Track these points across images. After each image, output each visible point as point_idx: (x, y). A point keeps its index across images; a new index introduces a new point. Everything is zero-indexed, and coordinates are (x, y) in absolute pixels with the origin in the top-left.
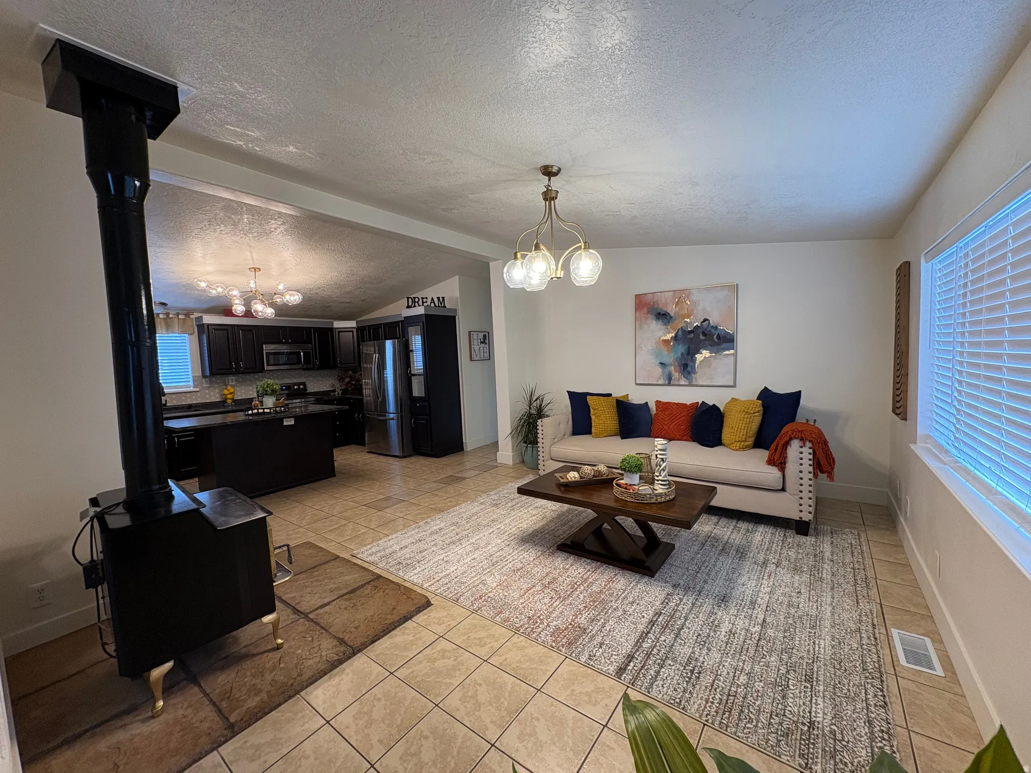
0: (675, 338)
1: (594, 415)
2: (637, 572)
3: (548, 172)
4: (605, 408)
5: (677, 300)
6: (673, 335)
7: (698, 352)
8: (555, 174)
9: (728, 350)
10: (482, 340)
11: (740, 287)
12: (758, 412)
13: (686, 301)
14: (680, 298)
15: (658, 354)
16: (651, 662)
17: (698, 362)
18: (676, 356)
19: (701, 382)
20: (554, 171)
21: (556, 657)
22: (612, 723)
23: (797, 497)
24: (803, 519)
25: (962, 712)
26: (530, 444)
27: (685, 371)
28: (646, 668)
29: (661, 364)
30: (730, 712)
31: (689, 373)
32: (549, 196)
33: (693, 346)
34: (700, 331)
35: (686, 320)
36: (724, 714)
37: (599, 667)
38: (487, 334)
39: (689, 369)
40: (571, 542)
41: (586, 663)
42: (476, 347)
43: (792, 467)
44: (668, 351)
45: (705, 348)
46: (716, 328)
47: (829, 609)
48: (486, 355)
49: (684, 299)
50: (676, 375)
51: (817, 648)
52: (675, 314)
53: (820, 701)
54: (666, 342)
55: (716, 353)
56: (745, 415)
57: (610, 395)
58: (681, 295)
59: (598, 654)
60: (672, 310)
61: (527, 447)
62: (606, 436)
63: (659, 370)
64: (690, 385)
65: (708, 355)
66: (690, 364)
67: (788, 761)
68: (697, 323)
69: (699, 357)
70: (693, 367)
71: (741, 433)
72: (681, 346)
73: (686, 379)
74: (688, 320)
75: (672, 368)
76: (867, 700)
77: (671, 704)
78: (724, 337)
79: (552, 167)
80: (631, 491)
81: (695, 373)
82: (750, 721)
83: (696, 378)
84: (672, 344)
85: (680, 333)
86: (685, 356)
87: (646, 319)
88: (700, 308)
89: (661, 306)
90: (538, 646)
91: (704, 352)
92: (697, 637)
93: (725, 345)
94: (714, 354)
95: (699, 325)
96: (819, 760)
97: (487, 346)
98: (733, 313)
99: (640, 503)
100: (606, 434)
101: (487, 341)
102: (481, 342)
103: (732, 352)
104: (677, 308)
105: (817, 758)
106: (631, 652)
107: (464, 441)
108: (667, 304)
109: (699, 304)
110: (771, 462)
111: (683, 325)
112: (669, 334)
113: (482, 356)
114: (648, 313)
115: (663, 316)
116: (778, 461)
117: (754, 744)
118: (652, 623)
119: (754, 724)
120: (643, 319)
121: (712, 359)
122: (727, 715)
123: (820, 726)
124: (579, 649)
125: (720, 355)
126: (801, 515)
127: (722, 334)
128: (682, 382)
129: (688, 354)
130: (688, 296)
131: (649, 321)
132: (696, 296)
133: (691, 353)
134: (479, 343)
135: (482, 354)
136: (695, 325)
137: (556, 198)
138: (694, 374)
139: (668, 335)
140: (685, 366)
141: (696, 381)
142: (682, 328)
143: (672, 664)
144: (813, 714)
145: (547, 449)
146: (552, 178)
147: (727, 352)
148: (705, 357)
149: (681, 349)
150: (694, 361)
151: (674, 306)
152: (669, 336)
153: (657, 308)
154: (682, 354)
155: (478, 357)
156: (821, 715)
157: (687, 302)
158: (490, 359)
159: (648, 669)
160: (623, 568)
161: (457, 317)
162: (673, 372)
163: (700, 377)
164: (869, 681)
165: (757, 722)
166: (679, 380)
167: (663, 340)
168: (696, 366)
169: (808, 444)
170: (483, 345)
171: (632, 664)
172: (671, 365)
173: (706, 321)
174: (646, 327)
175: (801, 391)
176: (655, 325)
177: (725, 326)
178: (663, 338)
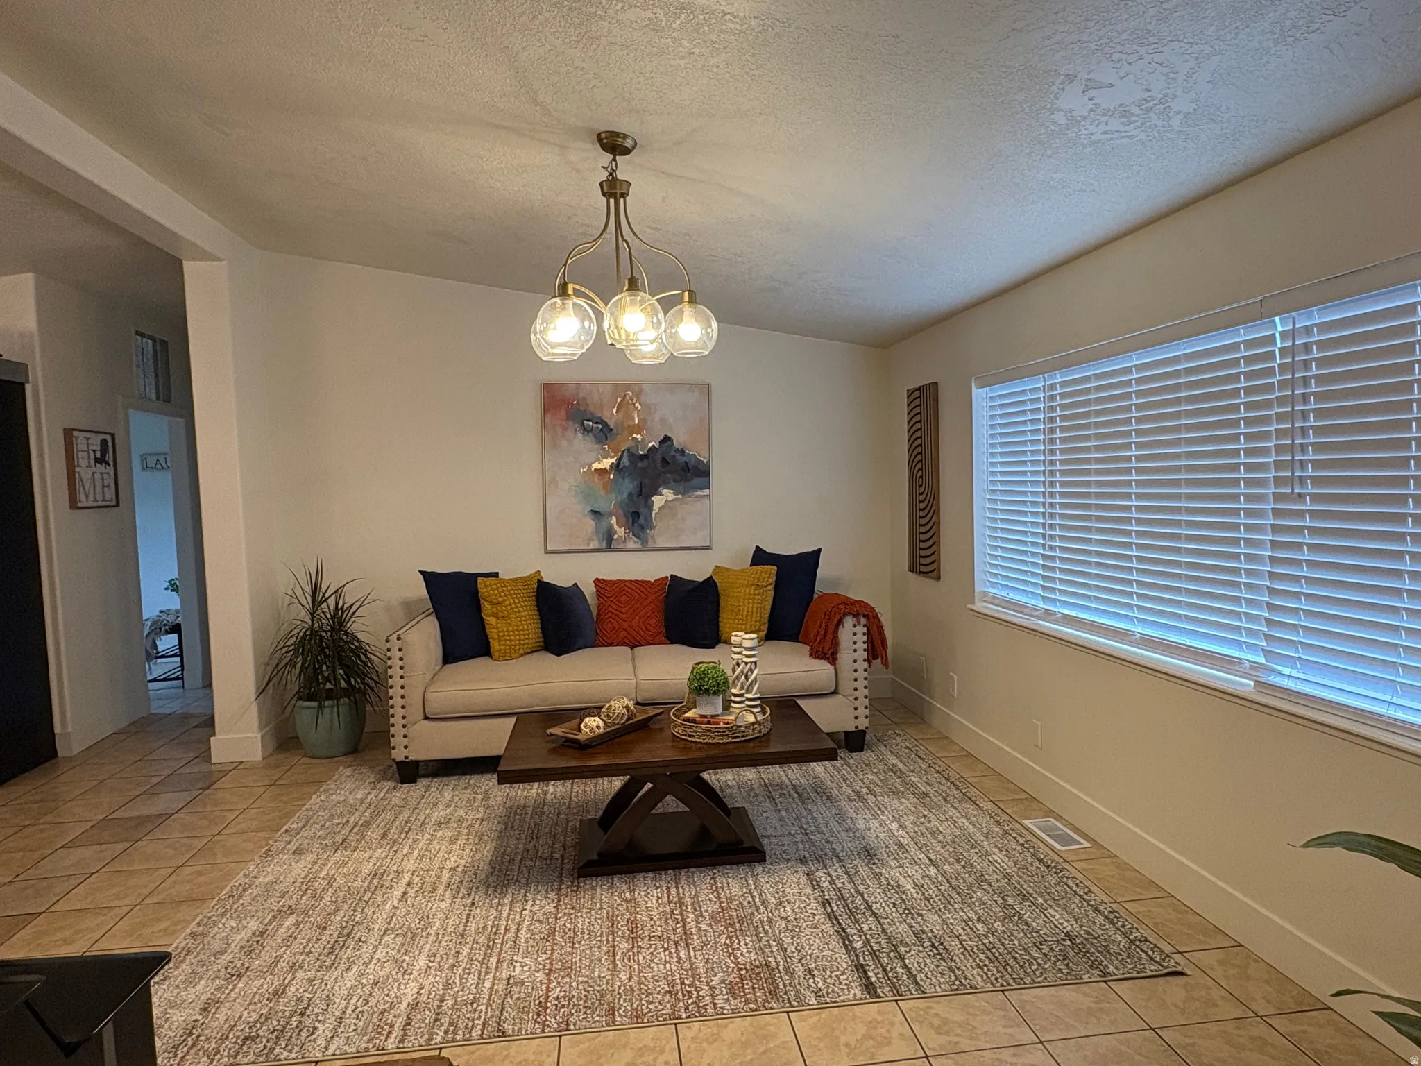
0: (616, 467)
1: (494, 615)
2: (738, 863)
3: (614, 144)
4: (516, 601)
5: (619, 400)
6: (614, 460)
7: (656, 492)
8: (627, 151)
9: (702, 489)
10: (98, 455)
11: (713, 389)
12: (770, 584)
13: (634, 404)
14: (625, 396)
15: (587, 496)
16: (886, 960)
17: (656, 508)
18: (619, 498)
19: (661, 543)
20: (627, 145)
21: (776, 1021)
22: (929, 1049)
23: (852, 698)
24: (860, 728)
25: (1128, 869)
26: (328, 698)
27: (635, 525)
28: (888, 969)
29: (594, 512)
30: (1008, 964)
31: (642, 528)
32: (614, 190)
33: (647, 481)
34: (658, 457)
35: (635, 435)
36: (1007, 970)
37: (842, 998)
38: (109, 438)
39: (642, 520)
40: (599, 855)
41: (822, 1004)
42: (85, 471)
43: (845, 656)
44: (605, 487)
45: (667, 485)
46: (682, 452)
47: (964, 820)
48: (110, 494)
49: (632, 400)
50: (620, 532)
51: (998, 866)
52: (616, 423)
53: (1051, 911)
54: (602, 472)
55: (683, 494)
56: (755, 589)
57: (496, 575)
58: (626, 393)
59: (820, 985)
60: (612, 415)
61: (320, 707)
62: (522, 655)
63: (590, 523)
64: (645, 549)
65: (671, 497)
66: (643, 511)
67: (1090, 978)
68: (653, 443)
69: (658, 501)
70: (649, 518)
71: (754, 619)
72: (627, 480)
73: (638, 538)
74: (639, 437)
75: (614, 521)
76: (1075, 892)
77: (956, 990)
78: (695, 467)
79: (625, 136)
80: (722, 725)
81: (652, 527)
82: (1031, 964)
83: (652, 537)
84: (612, 476)
85: (625, 461)
86: (635, 499)
87: (565, 429)
88: (657, 417)
89: (591, 408)
90: (732, 1022)
91: (665, 491)
92: (894, 907)
93: (697, 481)
94: (680, 496)
95: (657, 446)
96: (1105, 962)
97: (111, 470)
98: (704, 429)
99: (741, 741)
100: (522, 651)
101: (110, 458)
102: (97, 460)
103: (706, 492)
104: (621, 415)
105: (1102, 961)
106: (852, 961)
107: (57, 729)
108: (601, 406)
109: (656, 410)
110: (817, 654)
111: (628, 444)
112: (607, 458)
113: (99, 497)
114: (568, 419)
115: (603, 432)
116: (827, 651)
117: (1056, 981)
118: (832, 917)
119: (1035, 963)
120: (559, 430)
121: (677, 504)
122: (1010, 970)
123: (1076, 933)
124: (792, 993)
125: (690, 497)
126: (857, 722)
127: (692, 462)
128: (631, 544)
129: (640, 494)
130: (638, 395)
131: (570, 433)
132: (650, 396)
133: (644, 493)
134: (92, 462)
135: (99, 489)
136: (650, 445)
137: (628, 195)
138: (650, 530)
139: (604, 460)
140: (636, 515)
141: (655, 542)
142: (628, 450)
143: (908, 950)
144: (1061, 927)
145: (415, 697)
146: (617, 157)
147: (700, 493)
148: (667, 501)
149: (628, 486)
150: (650, 507)
151: (615, 410)
152: (607, 463)
153: (585, 411)
154: (630, 494)
155: (91, 497)
156: (1066, 924)
157: (637, 405)
158: (118, 504)
159: (892, 969)
160: (714, 865)
161: (28, 388)
162: (616, 527)
163: (660, 535)
164: (1060, 875)
165: (1035, 960)
166: (625, 542)
167: (596, 470)
168: (653, 514)
169: (863, 621)
170: (101, 468)
171: (870, 974)
172: (610, 515)
173: (667, 439)
174: (564, 443)
175: (820, 550)
176: (581, 444)
177: (696, 450)
178: (596, 466)
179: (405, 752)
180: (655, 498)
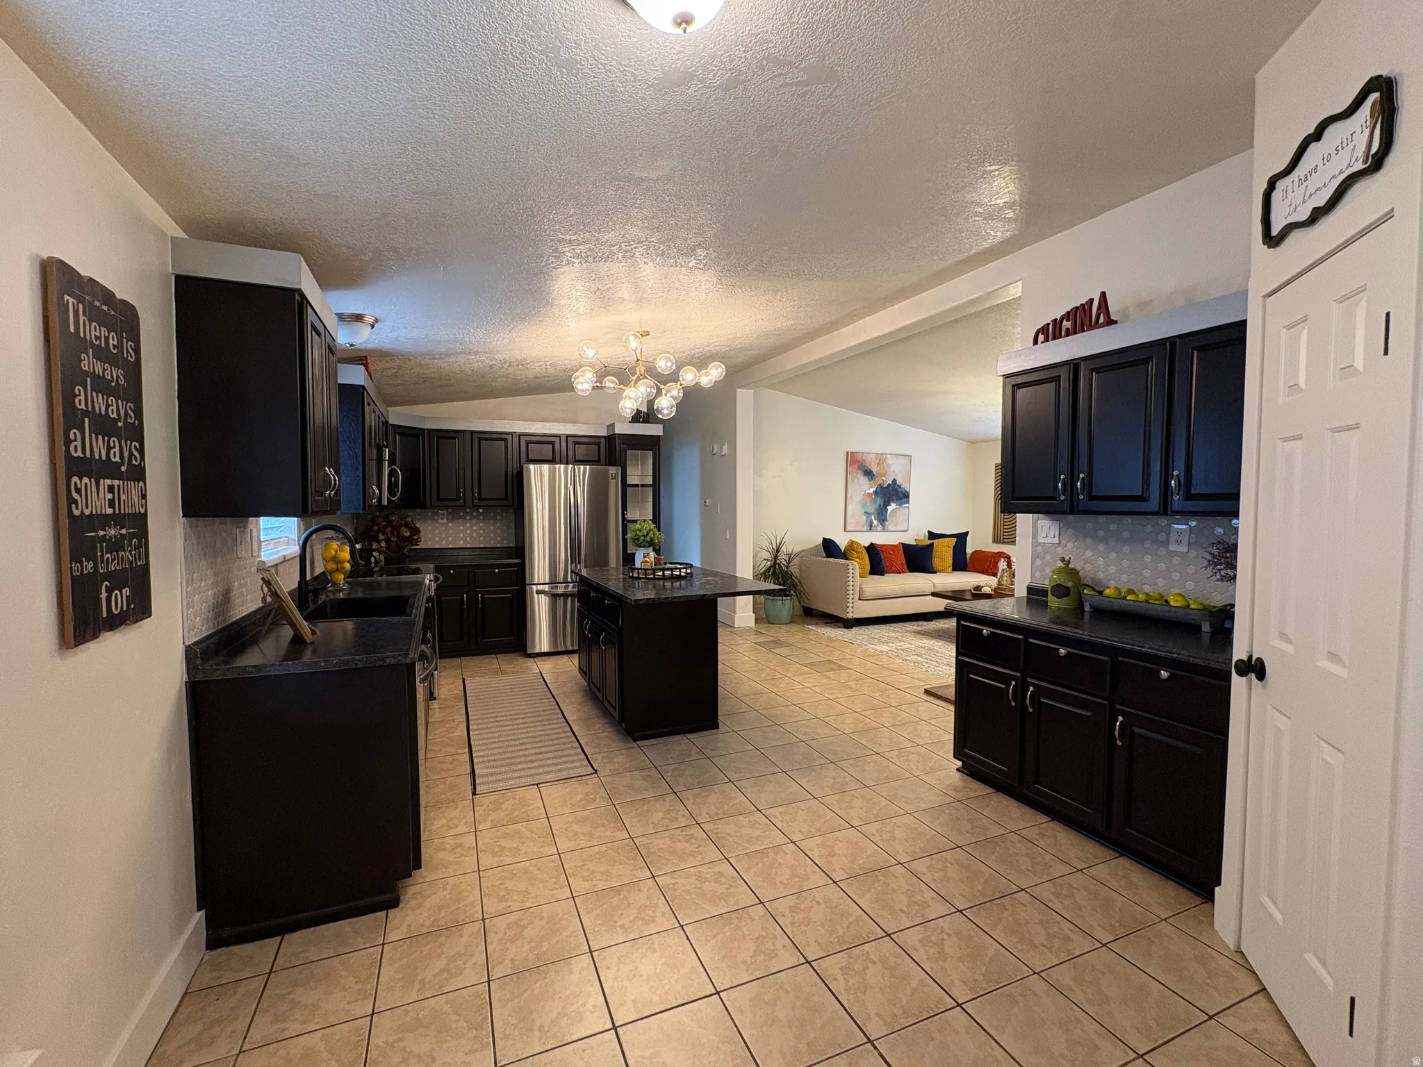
0: (876, 492)
1: (858, 557)
4: (864, 551)
5: (878, 461)
6: (874, 489)
7: (889, 505)
11: (912, 457)
12: (953, 546)
13: (883, 463)
15: (863, 506)
17: (889, 512)
18: (875, 507)
19: (890, 528)
27: (881, 519)
29: (866, 513)
31: (883, 521)
33: (886, 499)
34: (891, 488)
39: (883, 517)
44: (870, 502)
45: (893, 501)
46: (900, 486)
49: (883, 461)
50: (875, 522)
52: (876, 473)
54: (870, 495)
58: (881, 459)
60: (874, 469)
63: (864, 518)
64: (884, 530)
65: (895, 507)
66: (884, 512)
68: (889, 482)
69: (890, 508)
70: (886, 516)
71: (949, 563)
72: (879, 499)
73: (882, 525)
74: (884, 479)
75: (873, 517)
78: (904, 494)
83: (887, 525)
84: (873, 497)
85: (879, 488)
86: (882, 507)
87: (855, 473)
88: (892, 470)
89: (867, 465)
91: (892, 504)
93: (905, 500)
94: (898, 507)
95: (891, 483)
98: (908, 477)
103: (908, 505)
104: (878, 468)
108: (871, 464)
109: (891, 467)
111: (880, 482)
112: (872, 488)
114: (859, 469)
115: (868, 473)
120: (853, 473)
121: (897, 510)
125: (901, 507)
127: (903, 492)
128: (879, 528)
129: (883, 505)
130: (885, 459)
131: (857, 475)
132: (890, 460)
133: (886, 504)
138: (886, 522)
140: (881, 515)
141: (888, 527)
142: (880, 484)
147: (905, 505)
148: (893, 509)
149: (879, 501)
150: (886, 511)
151: (876, 466)
152: (872, 491)
153: (865, 466)
154: (880, 505)
162: (874, 520)
163: (890, 524)
166: (876, 526)
167: (868, 493)
168: (888, 514)
172: (872, 514)
173: (895, 481)
174: (856, 481)
175: (967, 533)
176: (863, 480)
177: (905, 486)
178: (868, 491)
179: (852, 614)
180: (889, 507)
